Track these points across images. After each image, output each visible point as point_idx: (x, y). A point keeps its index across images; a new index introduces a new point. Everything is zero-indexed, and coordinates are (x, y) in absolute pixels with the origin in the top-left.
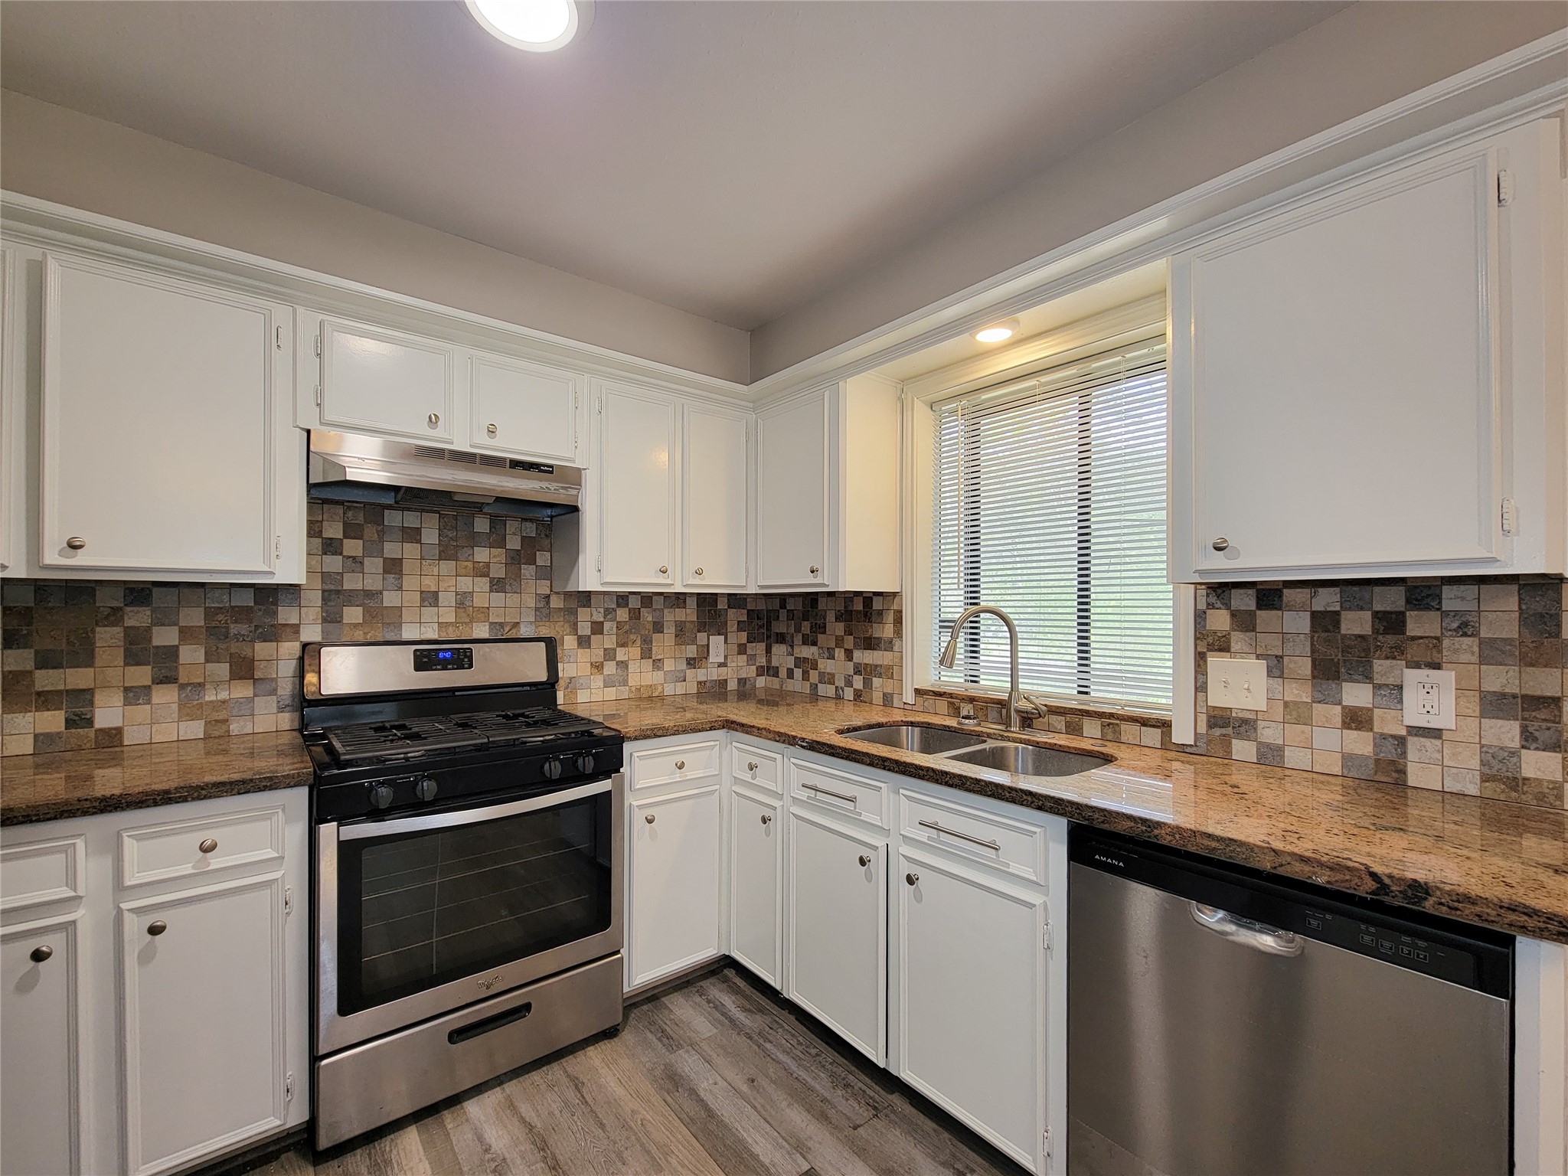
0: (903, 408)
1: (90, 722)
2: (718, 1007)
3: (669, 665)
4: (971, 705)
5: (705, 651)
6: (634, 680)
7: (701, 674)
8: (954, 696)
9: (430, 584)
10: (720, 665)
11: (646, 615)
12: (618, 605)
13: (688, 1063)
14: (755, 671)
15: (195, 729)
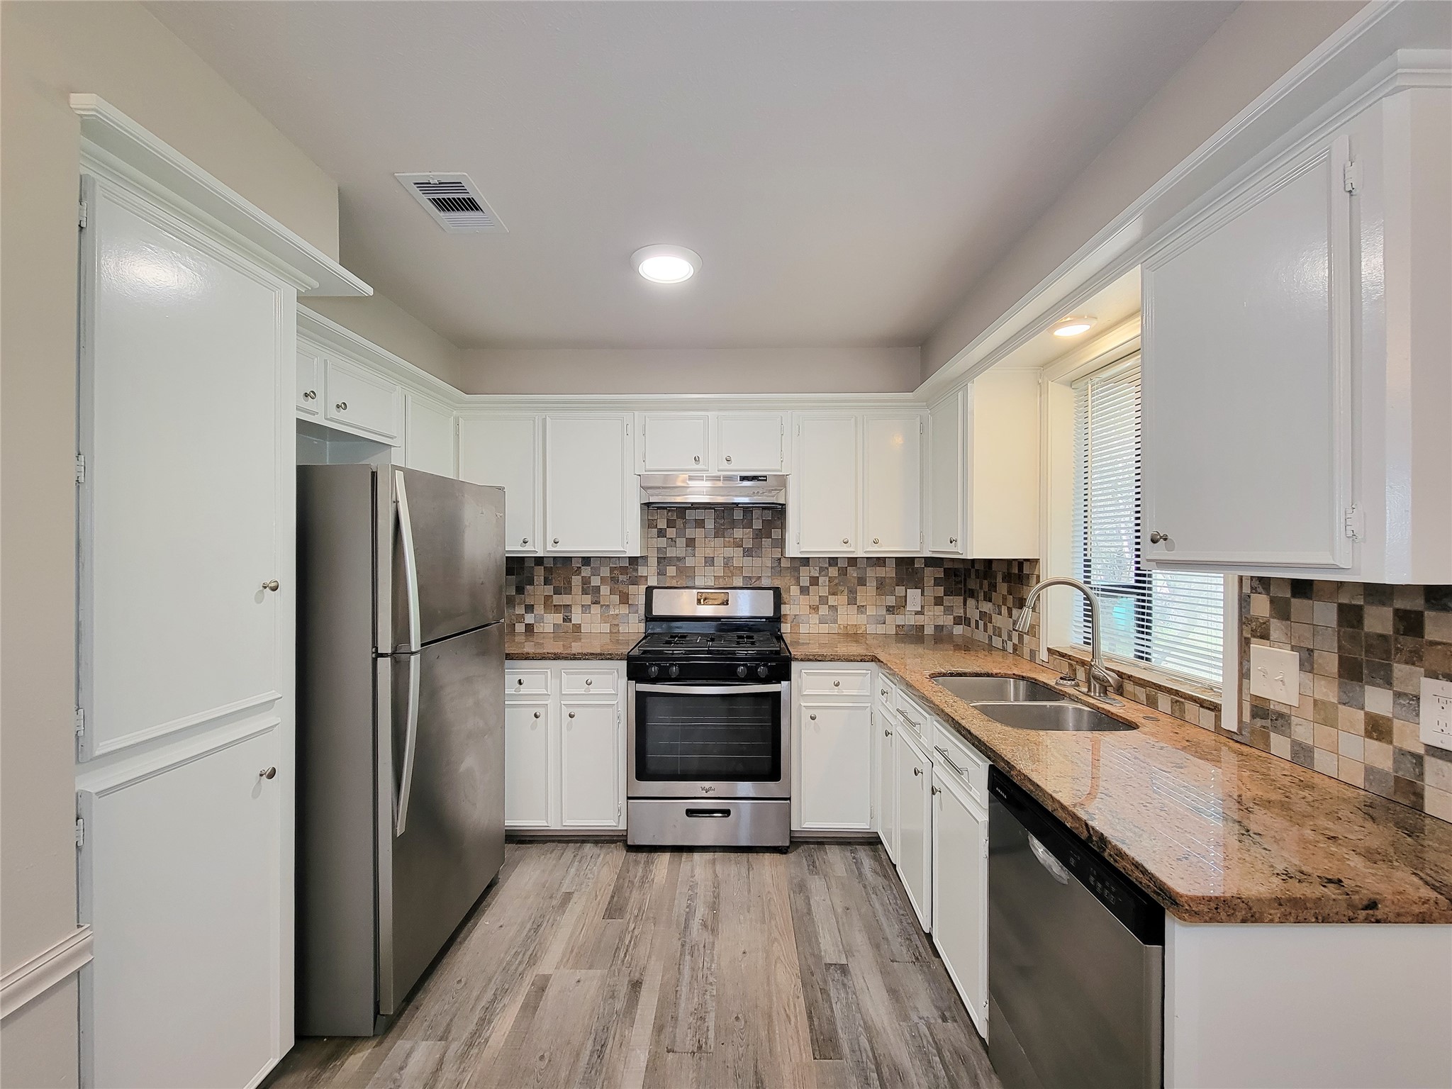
0: (1041, 389)
1: (570, 620)
2: (858, 864)
3: (871, 611)
4: (1083, 669)
5: (902, 604)
6: (842, 620)
7: (900, 619)
8: (1071, 658)
9: (709, 553)
10: (917, 613)
11: (852, 572)
12: (830, 565)
13: (816, 885)
14: (952, 620)
15: (606, 628)
